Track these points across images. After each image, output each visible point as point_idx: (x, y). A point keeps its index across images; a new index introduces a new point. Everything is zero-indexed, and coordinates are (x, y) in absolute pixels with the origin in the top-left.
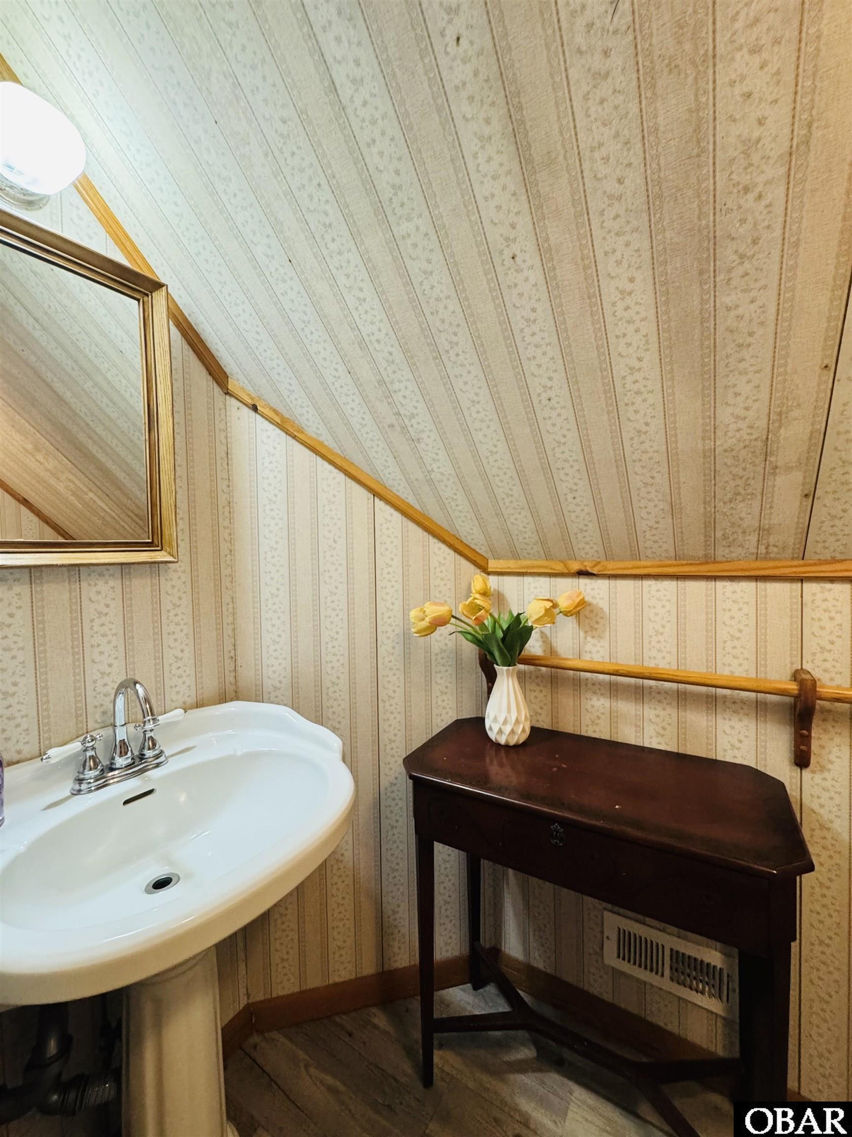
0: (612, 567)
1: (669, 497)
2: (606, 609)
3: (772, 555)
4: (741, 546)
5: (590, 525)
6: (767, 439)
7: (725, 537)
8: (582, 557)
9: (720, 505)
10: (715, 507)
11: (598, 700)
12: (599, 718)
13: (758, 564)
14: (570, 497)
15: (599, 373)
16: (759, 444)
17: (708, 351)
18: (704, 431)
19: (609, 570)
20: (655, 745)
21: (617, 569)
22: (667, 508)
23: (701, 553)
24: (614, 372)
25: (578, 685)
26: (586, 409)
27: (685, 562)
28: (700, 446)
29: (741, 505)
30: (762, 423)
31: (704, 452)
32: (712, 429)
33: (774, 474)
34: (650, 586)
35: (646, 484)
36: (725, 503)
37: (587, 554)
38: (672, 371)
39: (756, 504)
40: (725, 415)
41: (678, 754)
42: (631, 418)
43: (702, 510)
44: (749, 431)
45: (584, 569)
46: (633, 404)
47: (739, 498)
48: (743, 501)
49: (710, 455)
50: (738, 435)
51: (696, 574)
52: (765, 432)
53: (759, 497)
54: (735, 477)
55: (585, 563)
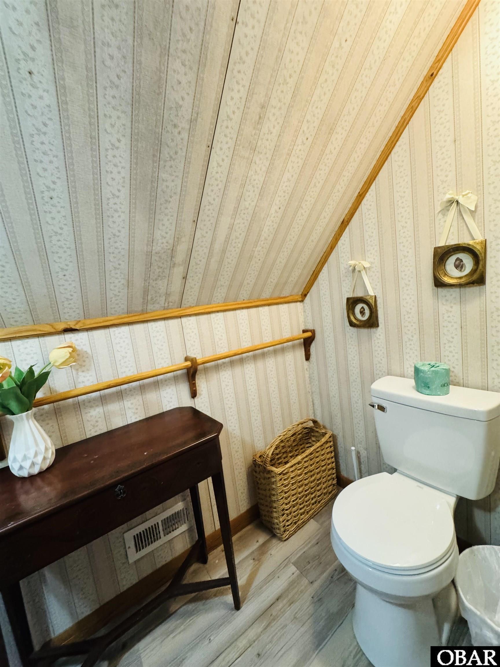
0: (89, 323)
1: (127, 277)
2: (89, 351)
3: (170, 307)
4: (158, 303)
5: (75, 295)
6: (173, 249)
7: (152, 299)
8: (66, 319)
9: (151, 281)
10: (149, 283)
11: (95, 410)
12: (97, 422)
13: (165, 312)
14: (61, 275)
15: (93, 191)
16: (170, 251)
17: (153, 198)
18: (148, 241)
19: (88, 325)
20: (134, 420)
21: (94, 323)
22: (126, 284)
23: (140, 309)
24: (103, 193)
25: (78, 407)
26: (80, 212)
27: (132, 315)
28: (145, 248)
29: (160, 282)
30: (171, 241)
31: (147, 252)
32: (151, 241)
33: (174, 267)
34: (114, 331)
35: (115, 268)
36: (153, 281)
37: (70, 316)
38: (135, 203)
39: (166, 281)
40: (158, 234)
41: (146, 419)
42: (110, 226)
43: (143, 285)
44: (167, 244)
45: (68, 327)
46: (112, 217)
47: (160, 278)
48: (161, 280)
49: (149, 254)
50: (162, 245)
51: (138, 320)
52: (172, 246)
53: (167, 278)
54: (159, 267)
55: (69, 323)
